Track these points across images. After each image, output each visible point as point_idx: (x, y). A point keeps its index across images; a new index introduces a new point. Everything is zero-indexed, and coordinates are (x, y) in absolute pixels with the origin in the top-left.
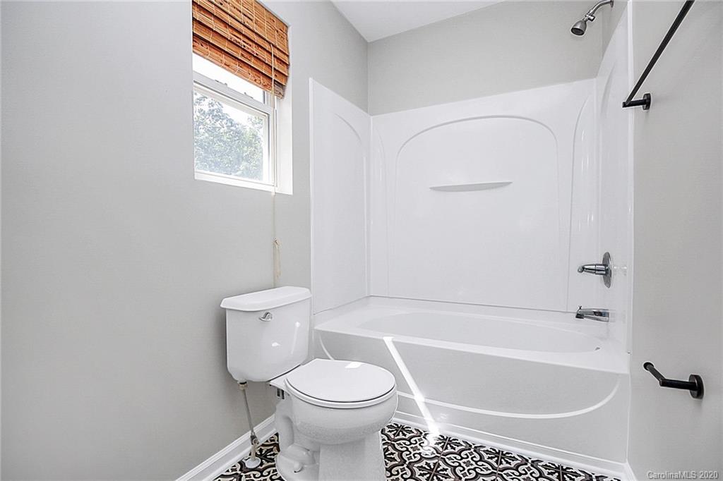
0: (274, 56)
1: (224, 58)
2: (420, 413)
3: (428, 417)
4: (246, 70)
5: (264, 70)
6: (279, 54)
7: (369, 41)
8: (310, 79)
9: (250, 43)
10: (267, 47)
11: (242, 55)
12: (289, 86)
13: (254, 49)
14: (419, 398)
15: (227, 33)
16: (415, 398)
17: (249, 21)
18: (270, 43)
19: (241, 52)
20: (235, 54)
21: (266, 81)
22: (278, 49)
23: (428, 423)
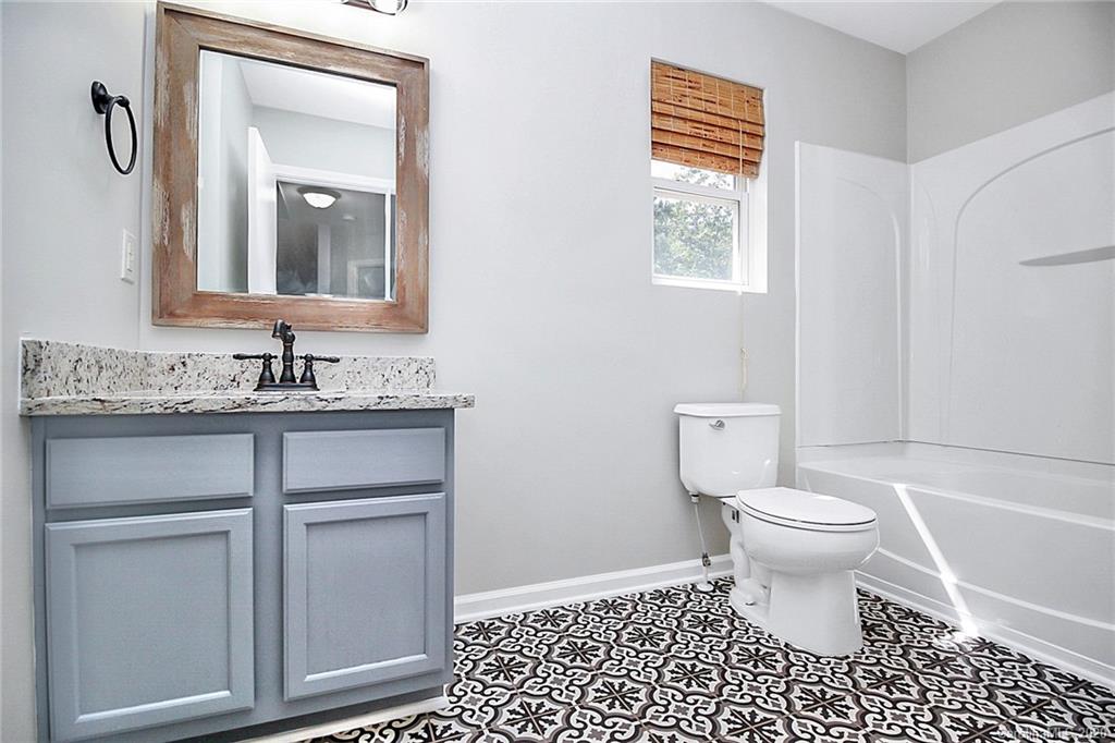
0: (743, 132)
1: (684, 155)
2: (950, 599)
3: (961, 608)
4: (708, 159)
5: (730, 152)
6: (748, 128)
7: (904, 53)
8: (797, 144)
9: (713, 128)
10: (733, 125)
11: (704, 145)
12: (765, 160)
13: (718, 134)
14: (948, 578)
15: (687, 128)
16: (941, 577)
17: (711, 105)
18: (737, 120)
19: (702, 142)
20: (696, 147)
21: (734, 164)
22: (749, 122)
23: (961, 616)
